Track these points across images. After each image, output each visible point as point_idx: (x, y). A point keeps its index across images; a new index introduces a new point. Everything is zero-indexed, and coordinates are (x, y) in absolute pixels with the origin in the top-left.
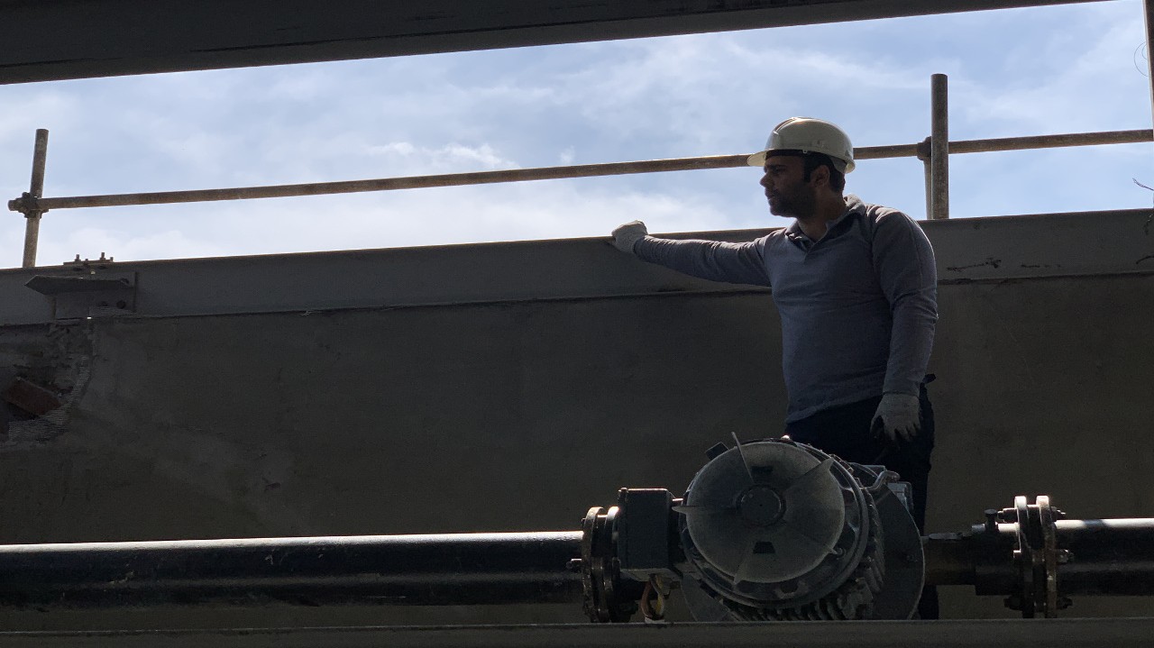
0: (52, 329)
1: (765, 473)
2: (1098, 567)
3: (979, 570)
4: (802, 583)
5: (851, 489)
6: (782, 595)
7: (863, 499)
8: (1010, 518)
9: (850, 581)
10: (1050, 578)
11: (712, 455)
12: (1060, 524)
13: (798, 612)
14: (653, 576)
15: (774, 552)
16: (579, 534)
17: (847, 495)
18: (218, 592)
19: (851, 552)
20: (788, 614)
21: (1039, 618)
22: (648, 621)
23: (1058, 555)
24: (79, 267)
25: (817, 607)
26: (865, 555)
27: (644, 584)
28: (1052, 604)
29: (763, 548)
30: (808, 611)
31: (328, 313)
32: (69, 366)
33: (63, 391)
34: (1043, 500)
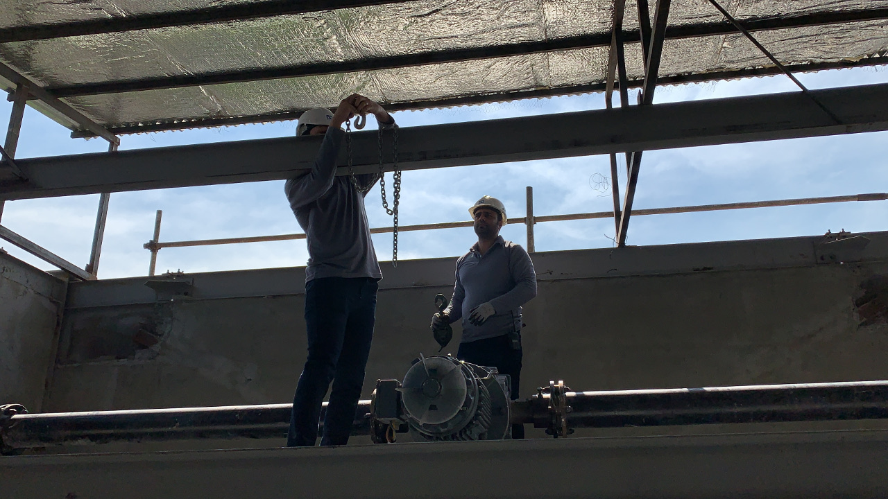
0: (156, 305)
1: (435, 371)
2: (584, 415)
3: (536, 416)
4: (449, 424)
5: (470, 379)
6: (442, 430)
7: (476, 383)
8: (547, 391)
9: (471, 422)
10: (563, 420)
11: (413, 363)
12: (568, 394)
13: (450, 437)
14: (391, 421)
15: (437, 409)
16: (369, 402)
17: (468, 383)
18: (216, 432)
19: (471, 408)
20: (446, 439)
21: (560, 438)
22: (389, 443)
23: (566, 408)
24: (169, 276)
25: (458, 435)
26: (477, 410)
27: (388, 425)
28: (565, 431)
29: (433, 408)
30: (454, 437)
31: (274, 297)
32: (162, 324)
33: (160, 335)
34: (561, 382)
